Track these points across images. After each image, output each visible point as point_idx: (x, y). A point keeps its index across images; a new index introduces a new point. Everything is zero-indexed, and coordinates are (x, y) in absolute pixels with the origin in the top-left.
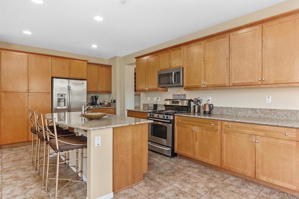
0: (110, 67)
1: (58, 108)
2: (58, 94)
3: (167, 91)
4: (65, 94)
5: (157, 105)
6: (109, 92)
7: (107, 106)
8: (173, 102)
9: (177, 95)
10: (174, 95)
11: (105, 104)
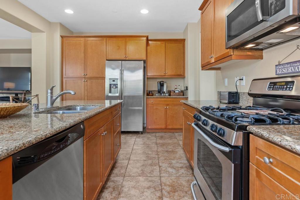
0: (183, 41)
1: (110, 95)
2: (110, 79)
3: (261, 57)
4: (118, 79)
5: (237, 93)
6: (181, 76)
7: (179, 94)
8: (273, 85)
9: (287, 63)
10: (279, 65)
11: (176, 92)
